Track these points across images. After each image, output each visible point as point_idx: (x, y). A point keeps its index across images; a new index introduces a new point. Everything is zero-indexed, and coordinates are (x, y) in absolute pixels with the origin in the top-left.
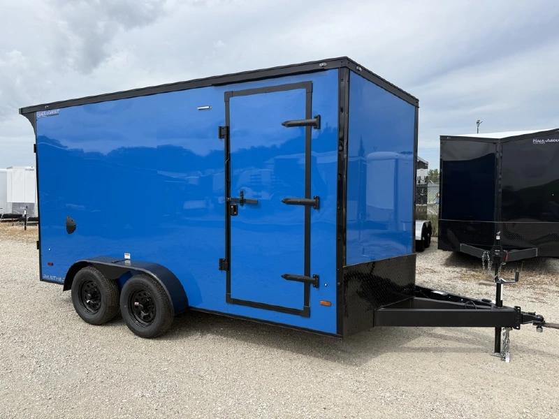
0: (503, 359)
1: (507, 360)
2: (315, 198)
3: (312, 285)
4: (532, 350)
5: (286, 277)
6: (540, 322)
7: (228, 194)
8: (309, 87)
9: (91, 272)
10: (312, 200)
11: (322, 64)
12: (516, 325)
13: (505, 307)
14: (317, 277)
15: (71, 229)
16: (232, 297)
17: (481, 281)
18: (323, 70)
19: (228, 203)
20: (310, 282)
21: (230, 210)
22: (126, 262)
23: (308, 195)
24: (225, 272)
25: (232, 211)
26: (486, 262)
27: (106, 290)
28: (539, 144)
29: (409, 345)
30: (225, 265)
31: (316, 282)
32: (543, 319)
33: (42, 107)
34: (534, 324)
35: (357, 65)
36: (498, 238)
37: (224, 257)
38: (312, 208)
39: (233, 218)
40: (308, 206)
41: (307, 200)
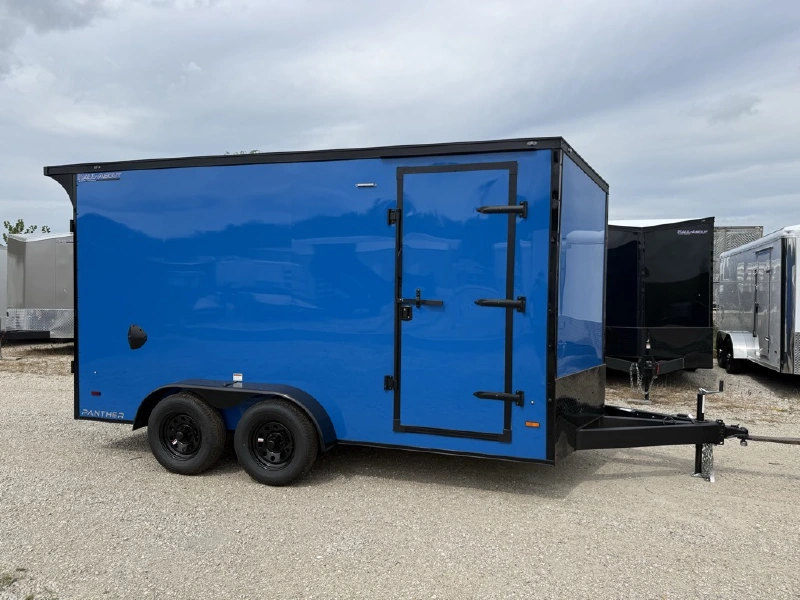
0: (707, 478)
1: (712, 479)
2: (518, 299)
3: (513, 404)
4: (730, 469)
5: (479, 395)
6: (743, 435)
7: (398, 295)
8: (513, 168)
9: (185, 400)
10: (515, 301)
11: (532, 143)
12: (718, 440)
13: (707, 421)
14: (521, 393)
15: (137, 342)
16: (402, 424)
17: (629, 400)
18: (532, 150)
19: (399, 306)
20: (512, 400)
21: (402, 314)
22: (235, 385)
23: (510, 295)
24: (391, 393)
25: (405, 315)
26: (635, 376)
27: (210, 424)
28: (683, 235)
29: (599, 472)
30: (393, 383)
31: (520, 400)
32: (747, 432)
33: (88, 168)
34: (739, 437)
35: (569, 146)
36: (648, 347)
37: (391, 373)
38: (515, 311)
39: (404, 324)
40: (509, 307)
41: (509, 301)
